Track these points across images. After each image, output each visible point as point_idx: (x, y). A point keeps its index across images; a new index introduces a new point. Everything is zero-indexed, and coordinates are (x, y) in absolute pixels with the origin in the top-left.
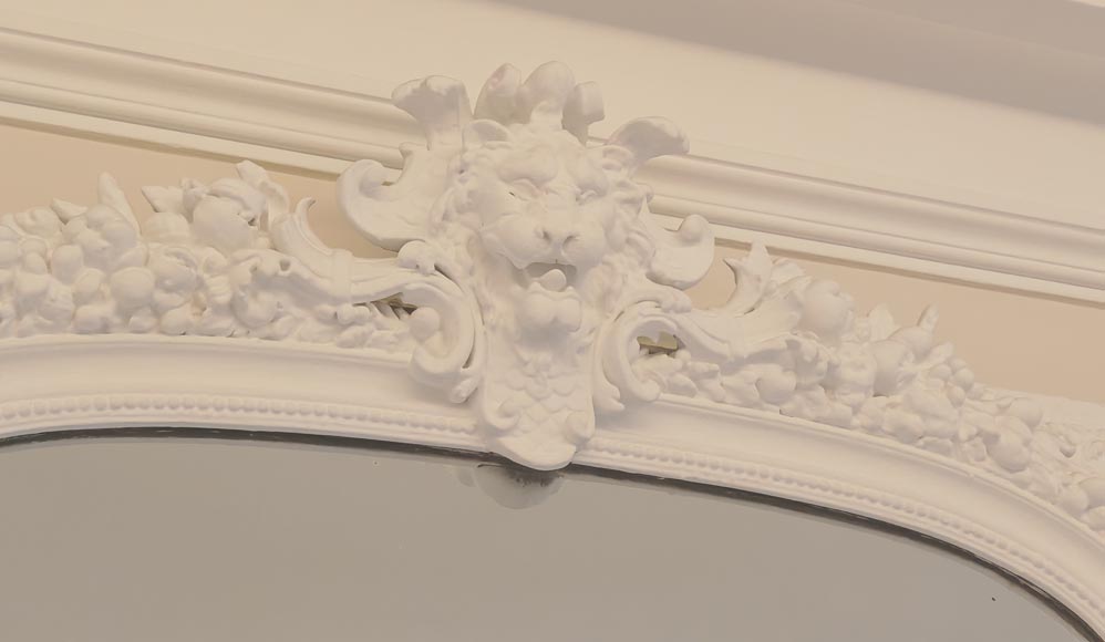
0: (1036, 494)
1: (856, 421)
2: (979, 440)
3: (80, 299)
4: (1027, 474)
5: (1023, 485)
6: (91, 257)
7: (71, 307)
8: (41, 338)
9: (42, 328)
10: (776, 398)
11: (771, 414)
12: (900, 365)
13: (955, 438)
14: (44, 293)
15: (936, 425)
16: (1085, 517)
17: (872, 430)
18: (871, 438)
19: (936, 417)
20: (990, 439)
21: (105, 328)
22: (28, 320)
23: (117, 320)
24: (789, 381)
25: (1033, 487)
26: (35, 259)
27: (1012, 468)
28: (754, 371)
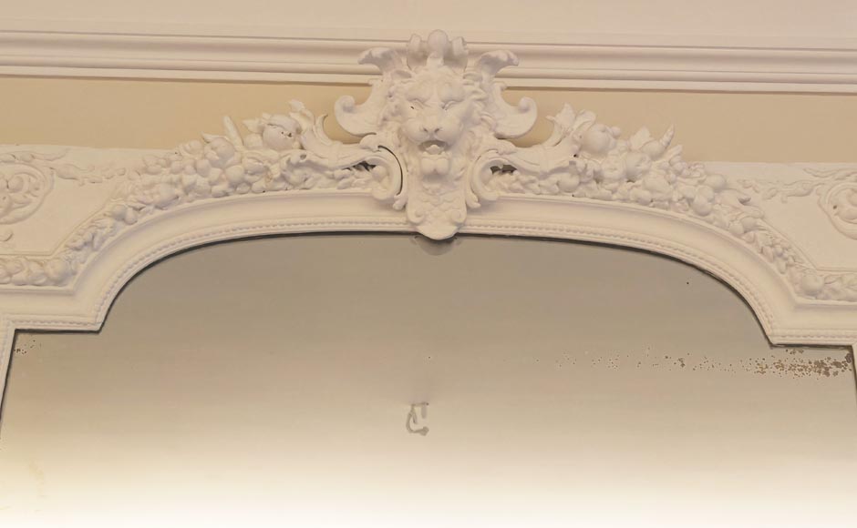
0: (717, 226)
1: (615, 197)
2: (684, 201)
3: (212, 184)
4: (711, 217)
5: (711, 223)
6: (214, 164)
7: (209, 187)
8: (199, 202)
9: (197, 197)
10: (570, 190)
11: (568, 197)
12: (638, 166)
13: (670, 201)
14: (194, 184)
15: (657, 196)
16: (744, 237)
17: (624, 200)
18: (625, 204)
19: (659, 192)
20: (690, 201)
21: (227, 194)
22: (190, 195)
23: (231, 190)
24: (574, 181)
25: (715, 223)
26: (189, 168)
27: (703, 214)
28: (555, 178)
